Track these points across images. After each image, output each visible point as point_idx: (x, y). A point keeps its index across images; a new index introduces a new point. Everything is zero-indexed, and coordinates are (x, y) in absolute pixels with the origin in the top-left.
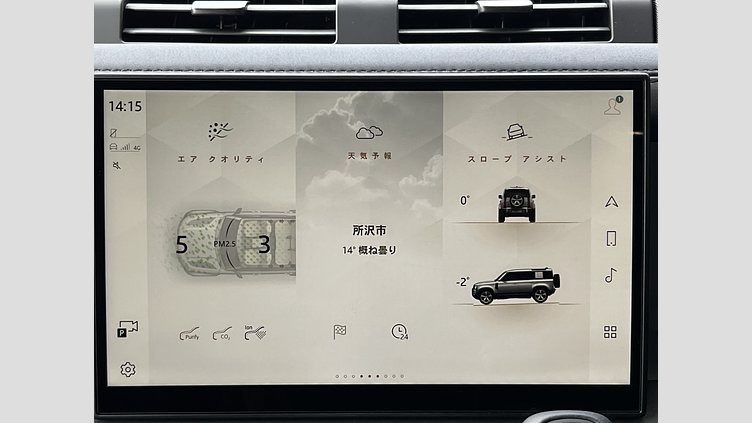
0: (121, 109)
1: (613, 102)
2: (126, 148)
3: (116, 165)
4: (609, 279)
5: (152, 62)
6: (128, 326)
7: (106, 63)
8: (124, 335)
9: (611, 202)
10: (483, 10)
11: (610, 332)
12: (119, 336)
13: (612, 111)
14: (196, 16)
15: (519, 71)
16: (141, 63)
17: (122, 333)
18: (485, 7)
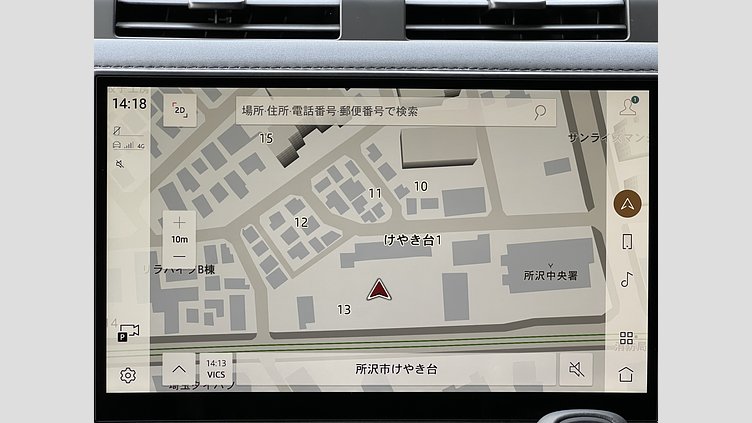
0: (125, 106)
2: (130, 146)
3: (119, 164)
4: (624, 284)
5: (154, 58)
6: (129, 330)
7: (106, 59)
8: (125, 340)
10: (494, 6)
11: (626, 338)
12: (119, 340)
13: (628, 111)
14: (194, 10)
15: (533, 70)
16: (143, 59)
17: (123, 338)
18: (496, 3)
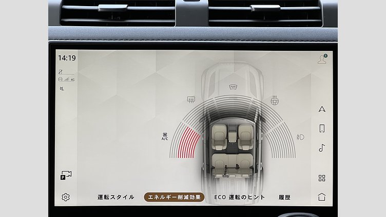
0: (65, 59)
1: (323, 57)
2: (67, 79)
3: (61, 88)
4: (321, 150)
5: (80, 36)
6: (66, 174)
7: (55, 36)
8: (64, 179)
9: (322, 109)
10: (254, 10)
11: (322, 178)
12: (61, 179)
13: (322, 62)
14: (101, 12)
16: (74, 36)
17: (63, 178)
18: (255, 8)
